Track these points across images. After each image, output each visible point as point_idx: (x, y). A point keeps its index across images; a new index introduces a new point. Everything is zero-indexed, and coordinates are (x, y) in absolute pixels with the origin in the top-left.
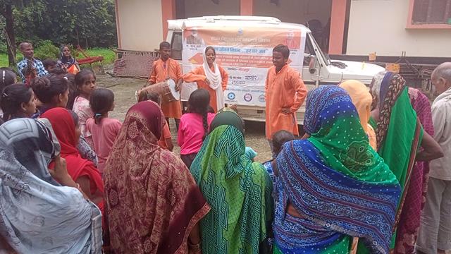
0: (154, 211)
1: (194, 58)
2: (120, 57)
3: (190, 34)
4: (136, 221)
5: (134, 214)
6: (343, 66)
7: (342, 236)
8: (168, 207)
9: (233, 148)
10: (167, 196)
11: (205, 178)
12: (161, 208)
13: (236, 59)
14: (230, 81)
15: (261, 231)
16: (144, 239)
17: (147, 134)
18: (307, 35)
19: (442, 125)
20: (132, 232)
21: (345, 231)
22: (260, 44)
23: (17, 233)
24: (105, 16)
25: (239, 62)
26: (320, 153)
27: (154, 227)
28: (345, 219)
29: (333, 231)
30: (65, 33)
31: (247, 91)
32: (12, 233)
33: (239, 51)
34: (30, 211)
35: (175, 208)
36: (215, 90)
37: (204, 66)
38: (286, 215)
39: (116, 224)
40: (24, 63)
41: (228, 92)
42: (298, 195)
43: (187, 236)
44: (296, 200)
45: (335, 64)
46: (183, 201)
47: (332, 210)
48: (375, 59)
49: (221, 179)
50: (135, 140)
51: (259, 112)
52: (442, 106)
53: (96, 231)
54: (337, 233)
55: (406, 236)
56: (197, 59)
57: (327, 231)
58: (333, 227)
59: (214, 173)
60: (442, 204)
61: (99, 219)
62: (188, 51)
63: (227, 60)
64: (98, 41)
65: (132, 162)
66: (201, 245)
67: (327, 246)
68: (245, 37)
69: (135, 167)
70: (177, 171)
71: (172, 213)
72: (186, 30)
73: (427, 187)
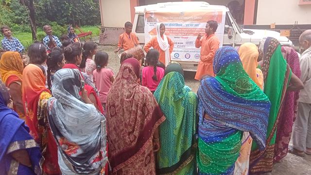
0: (136, 119)
1: (152, 31)
2: (103, 32)
3: (149, 16)
4: (125, 124)
5: (124, 120)
6: (251, 33)
7: (237, 130)
8: (144, 116)
9: (178, 84)
10: (143, 111)
11: (163, 101)
12: (139, 116)
13: (179, 31)
14: (175, 46)
15: (193, 130)
16: (129, 133)
17: (133, 75)
18: (227, 13)
19: (307, 70)
20: (123, 130)
21: (237, 128)
22: (195, 20)
23: (65, 128)
24: (91, 4)
25: (181, 33)
26: (221, 84)
27: (136, 127)
28: (237, 121)
29: (230, 128)
30: (65, 16)
31: (187, 52)
32: (63, 127)
33: (181, 25)
34: (72, 116)
35: (147, 117)
36: (164, 52)
37: (158, 36)
38: (204, 120)
39: (113, 126)
40: (47, 38)
41: (175, 53)
42: (209, 108)
43: (153, 133)
44: (208, 111)
45: (246, 32)
46: (151, 113)
47: (229, 116)
48: (274, 27)
49: (171, 102)
50: (127, 79)
51: (195, 65)
52: (305, 59)
53: (103, 128)
54: (233, 129)
55: (283, 138)
56: (153, 32)
57: (227, 127)
58: (230, 125)
59: (167, 98)
60: (309, 119)
61: (105, 122)
62: (148, 27)
63: (174, 32)
64: (87, 21)
65: (125, 91)
66: (160, 139)
67: (227, 136)
68: (185, 16)
69: (127, 94)
70: (148, 97)
71: (146, 120)
72: (146, 13)
73: (297, 107)
